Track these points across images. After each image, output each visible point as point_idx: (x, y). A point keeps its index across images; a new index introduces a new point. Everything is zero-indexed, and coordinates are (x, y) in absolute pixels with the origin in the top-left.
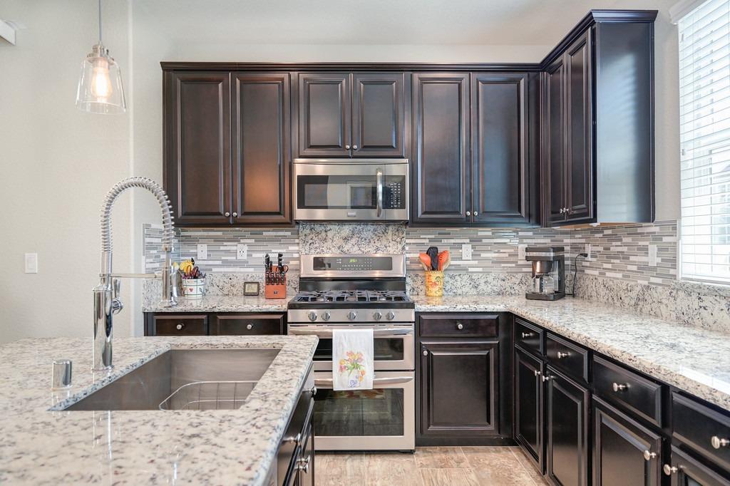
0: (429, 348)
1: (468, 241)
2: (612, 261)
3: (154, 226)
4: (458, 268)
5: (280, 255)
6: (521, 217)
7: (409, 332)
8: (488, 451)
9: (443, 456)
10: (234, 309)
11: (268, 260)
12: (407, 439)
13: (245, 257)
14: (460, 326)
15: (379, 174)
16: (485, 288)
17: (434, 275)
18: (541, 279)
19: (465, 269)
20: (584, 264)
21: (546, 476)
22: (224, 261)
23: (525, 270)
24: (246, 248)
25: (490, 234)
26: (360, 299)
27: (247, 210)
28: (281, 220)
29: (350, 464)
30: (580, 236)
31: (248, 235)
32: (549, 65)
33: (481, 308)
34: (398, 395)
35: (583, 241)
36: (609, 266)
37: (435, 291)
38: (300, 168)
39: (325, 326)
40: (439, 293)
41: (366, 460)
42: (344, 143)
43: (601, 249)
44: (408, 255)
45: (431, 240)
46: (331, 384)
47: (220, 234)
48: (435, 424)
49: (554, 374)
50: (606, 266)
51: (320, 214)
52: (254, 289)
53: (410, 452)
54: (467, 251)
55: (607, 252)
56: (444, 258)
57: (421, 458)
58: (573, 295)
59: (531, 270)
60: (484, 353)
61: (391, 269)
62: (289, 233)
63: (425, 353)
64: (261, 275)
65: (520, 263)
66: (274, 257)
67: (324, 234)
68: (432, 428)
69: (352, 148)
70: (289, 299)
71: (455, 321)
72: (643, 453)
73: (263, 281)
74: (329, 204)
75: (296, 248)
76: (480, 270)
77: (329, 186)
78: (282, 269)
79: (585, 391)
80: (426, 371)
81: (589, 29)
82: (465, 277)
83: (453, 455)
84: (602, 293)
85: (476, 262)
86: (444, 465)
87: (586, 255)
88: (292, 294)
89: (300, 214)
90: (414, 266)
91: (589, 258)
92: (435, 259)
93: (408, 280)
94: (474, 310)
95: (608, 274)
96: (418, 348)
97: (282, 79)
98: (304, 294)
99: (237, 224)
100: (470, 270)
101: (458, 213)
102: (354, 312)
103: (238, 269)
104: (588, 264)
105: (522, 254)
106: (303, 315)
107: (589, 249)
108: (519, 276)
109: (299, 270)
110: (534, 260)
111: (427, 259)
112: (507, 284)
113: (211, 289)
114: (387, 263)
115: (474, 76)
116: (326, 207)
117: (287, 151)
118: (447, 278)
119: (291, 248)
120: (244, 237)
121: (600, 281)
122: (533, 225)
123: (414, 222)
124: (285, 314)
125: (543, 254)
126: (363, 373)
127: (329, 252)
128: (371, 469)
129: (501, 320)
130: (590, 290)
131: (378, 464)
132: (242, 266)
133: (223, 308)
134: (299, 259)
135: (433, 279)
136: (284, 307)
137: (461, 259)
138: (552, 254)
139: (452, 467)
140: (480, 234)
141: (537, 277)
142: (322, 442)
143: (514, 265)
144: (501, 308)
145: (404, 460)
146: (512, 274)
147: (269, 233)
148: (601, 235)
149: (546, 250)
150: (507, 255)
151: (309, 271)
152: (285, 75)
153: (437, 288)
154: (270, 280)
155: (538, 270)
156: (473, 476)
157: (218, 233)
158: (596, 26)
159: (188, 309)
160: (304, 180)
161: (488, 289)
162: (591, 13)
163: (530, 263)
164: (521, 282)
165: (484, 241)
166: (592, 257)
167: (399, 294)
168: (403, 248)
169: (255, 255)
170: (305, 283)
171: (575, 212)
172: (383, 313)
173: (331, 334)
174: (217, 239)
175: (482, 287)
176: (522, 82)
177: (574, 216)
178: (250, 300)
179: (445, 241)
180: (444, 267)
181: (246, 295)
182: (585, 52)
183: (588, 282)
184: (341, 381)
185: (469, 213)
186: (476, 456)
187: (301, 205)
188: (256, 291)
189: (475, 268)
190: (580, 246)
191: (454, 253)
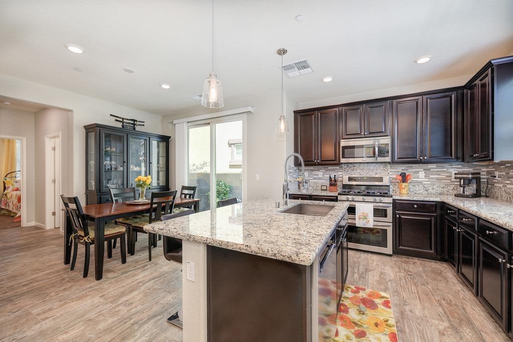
0: (399, 214)
1: (423, 170)
2: (511, 179)
3: (291, 166)
4: (417, 182)
5: (335, 176)
6: (452, 159)
7: (390, 207)
8: (431, 262)
9: (407, 260)
10: (318, 194)
11: (330, 178)
12: (389, 250)
13: (322, 177)
14: (415, 206)
15: (377, 143)
16: (432, 191)
17: (404, 185)
18: (464, 188)
19: (421, 182)
20: (494, 181)
21: (459, 274)
22: (314, 178)
23: (456, 183)
24: (322, 173)
25: (435, 167)
26: (367, 193)
27: (323, 159)
28: (334, 162)
29: (363, 255)
30: (492, 167)
31: (323, 168)
32: (470, 85)
33: (427, 199)
34: (385, 231)
35: (494, 169)
36: (509, 182)
37: (404, 191)
38: (343, 143)
39: (353, 202)
40: (406, 193)
41: (370, 255)
42: (361, 132)
43: (504, 173)
44: (391, 176)
45: (402, 170)
46: (355, 224)
47: (313, 168)
48: (402, 246)
49: (463, 229)
50: (507, 182)
51: (351, 160)
52: (325, 188)
53: (390, 255)
54: (422, 174)
55: (508, 175)
56: (409, 178)
57: (395, 258)
58: (487, 197)
59: (459, 183)
60: (429, 219)
61: (382, 181)
62: (338, 168)
63: (398, 216)
64: (328, 183)
65: (453, 180)
66: (332, 176)
67: (352, 168)
68: (401, 247)
69: (364, 134)
70: (338, 192)
71: (413, 204)
72: (498, 260)
73: (328, 185)
74: (355, 156)
75: (341, 173)
76: (430, 183)
77: (355, 149)
78: (335, 181)
79: (476, 235)
80: (398, 223)
81: (490, 69)
82: (421, 186)
83: (412, 260)
84: (504, 196)
85: (427, 179)
86: (406, 262)
87: (495, 177)
88: (340, 190)
89: (343, 160)
90: (394, 181)
91: (497, 178)
92: (404, 178)
93: (391, 186)
94: (422, 200)
95: (508, 186)
96: (394, 214)
97: (336, 111)
98: (344, 190)
99: (319, 164)
100: (423, 183)
101: (416, 158)
102: (365, 197)
103: (319, 181)
104: (496, 181)
105: (453, 176)
106: (344, 197)
107: (497, 174)
108: (453, 186)
109: (342, 181)
110: (460, 179)
111: (400, 178)
112: (445, 190)
113: (309, 187)
114: (381, 179)
115: (425, 97)
116: (354, 158)
117: (338, 137)
118: (411, 186)
119: (339, 173)
120: (321, 169)
121: (503, 189)
122: (459, 162)
123: (393, 162)
124: (337, 197)
125: (465, 176)
126: (369, 221)
127: (355, 175)
128: (372, 258)
129: (438, 205)
130: (497, 194)
131: (375, 257)
132: (320, 180)
133: (314, 194)
134: (342, 177)
135: (403, 186)
136: (337, 194)
137: (419, 178)
138: (470, 176)
139: (410, 264)
140: (429, 167)
141: (461, 187)
142: (351, 245)
143: (449, 181)
144: (438, 199)
145: (388, 258)
146: (448, 185)
147: (330, 168)
148: (504, 167)
149: (468, 174)
150: (445, 176)
151: (346, 182)
152: (337, 109)
153: (405, 190)
154: (331, 185)
155: (462, 183)
156: (421, 269)
157: (312, 168)
158: (494, 66)
159: (303, 193)
160: (344, 148)
161: (434, 191)
162: (490, 61)
163: (458, 180)
164: (454, 189)
165: (432, 170)
166: (498, 177)
167: (387, 192)
168: (388, 173)
169: (325, 176)
170: (344, 186)
171: (483, 156)
172: (378, 199)
173: (355, 205)
174: (311, 170)
175: (430, 190)
176: (453, 96)
177: (482, 158)
178: (324, 192)
179: (410, 170)
180: (409, 182)
181: (322, 190)
182: (488, 80)
183: (496, 190)
184: (359, 223)
185: (421, 158)
186: (423, 263)
187: (343, 157)
188: (325, 189)
189: (426, 182)
190: (492, 172)
191: (415, 175)
